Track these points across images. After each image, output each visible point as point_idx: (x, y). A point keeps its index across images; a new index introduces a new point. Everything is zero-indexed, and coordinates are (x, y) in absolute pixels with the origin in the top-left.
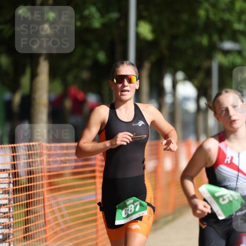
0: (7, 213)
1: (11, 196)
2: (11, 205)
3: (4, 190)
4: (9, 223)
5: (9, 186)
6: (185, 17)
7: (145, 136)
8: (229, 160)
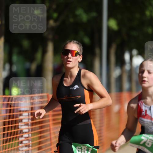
0: (27, 137)
1: (30, 127)
2: (29, 133)
3: (25, 123)
4: (29, 144)
5: (29, 121)
6: (138, 16)
7: (80, 96)
8: (144, 113)
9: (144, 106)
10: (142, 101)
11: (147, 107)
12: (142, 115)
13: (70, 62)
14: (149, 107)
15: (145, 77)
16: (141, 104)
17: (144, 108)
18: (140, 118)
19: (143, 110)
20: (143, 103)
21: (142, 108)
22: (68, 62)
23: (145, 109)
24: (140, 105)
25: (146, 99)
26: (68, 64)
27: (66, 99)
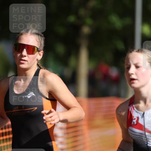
7: (36, 108)
8: (135, 121)
9: (136, 112)
10: (134, 106)
11: (140, 113)
12: (133, 123)
13: (25, 61)
14: (142, 113)
15: (133, 74)
16: (133, 109)
17: (135, 115)
18: (130, 128)
19: (134, 117)
20: (135, 108)
21: (133, 115)
22: (22, 62)
23: (137, 116)
24: (130, 110)
25: (139, 103)
26: (23, 64)
27: (17, 111)
